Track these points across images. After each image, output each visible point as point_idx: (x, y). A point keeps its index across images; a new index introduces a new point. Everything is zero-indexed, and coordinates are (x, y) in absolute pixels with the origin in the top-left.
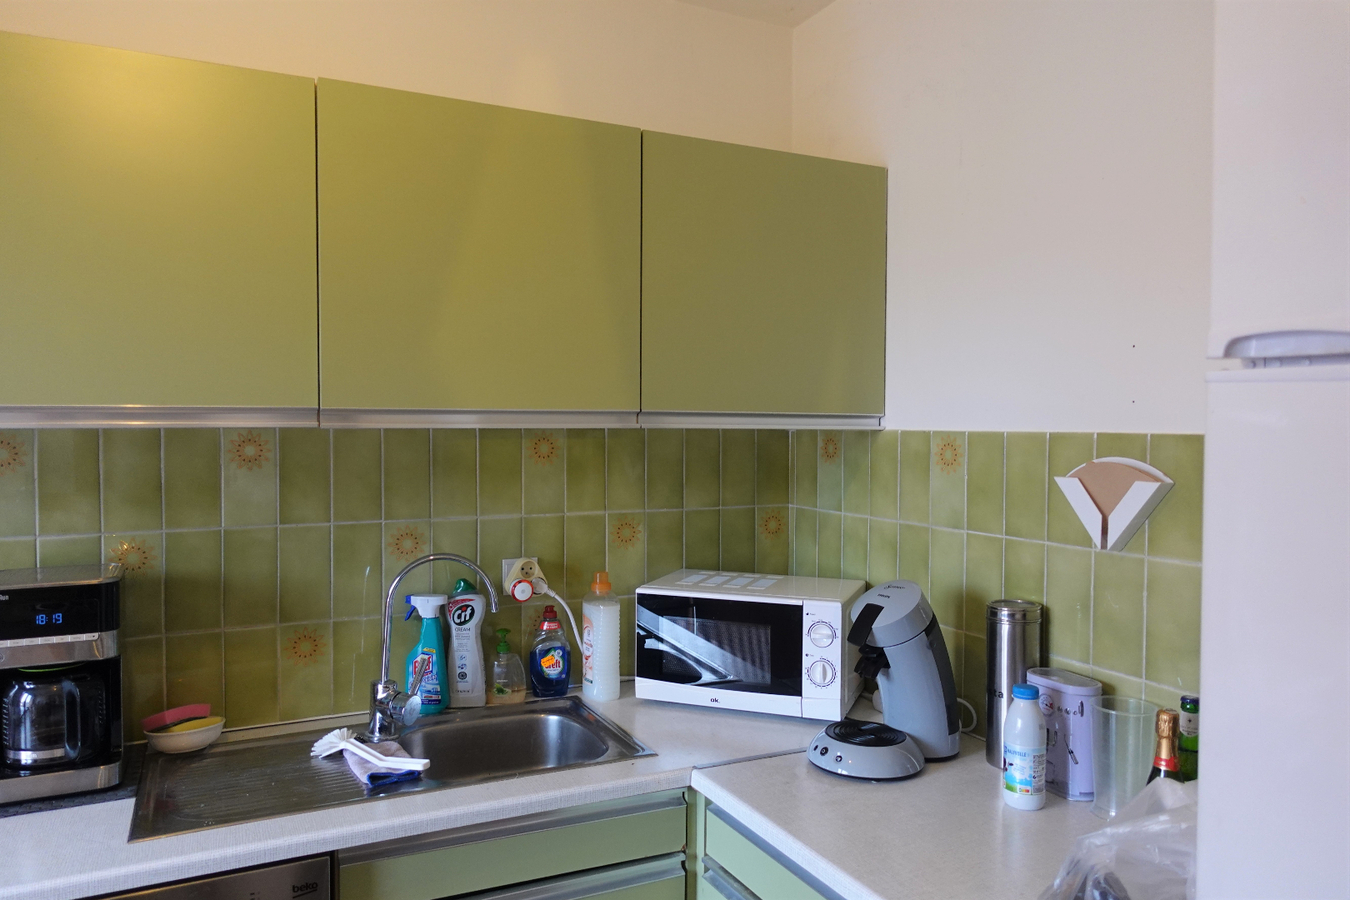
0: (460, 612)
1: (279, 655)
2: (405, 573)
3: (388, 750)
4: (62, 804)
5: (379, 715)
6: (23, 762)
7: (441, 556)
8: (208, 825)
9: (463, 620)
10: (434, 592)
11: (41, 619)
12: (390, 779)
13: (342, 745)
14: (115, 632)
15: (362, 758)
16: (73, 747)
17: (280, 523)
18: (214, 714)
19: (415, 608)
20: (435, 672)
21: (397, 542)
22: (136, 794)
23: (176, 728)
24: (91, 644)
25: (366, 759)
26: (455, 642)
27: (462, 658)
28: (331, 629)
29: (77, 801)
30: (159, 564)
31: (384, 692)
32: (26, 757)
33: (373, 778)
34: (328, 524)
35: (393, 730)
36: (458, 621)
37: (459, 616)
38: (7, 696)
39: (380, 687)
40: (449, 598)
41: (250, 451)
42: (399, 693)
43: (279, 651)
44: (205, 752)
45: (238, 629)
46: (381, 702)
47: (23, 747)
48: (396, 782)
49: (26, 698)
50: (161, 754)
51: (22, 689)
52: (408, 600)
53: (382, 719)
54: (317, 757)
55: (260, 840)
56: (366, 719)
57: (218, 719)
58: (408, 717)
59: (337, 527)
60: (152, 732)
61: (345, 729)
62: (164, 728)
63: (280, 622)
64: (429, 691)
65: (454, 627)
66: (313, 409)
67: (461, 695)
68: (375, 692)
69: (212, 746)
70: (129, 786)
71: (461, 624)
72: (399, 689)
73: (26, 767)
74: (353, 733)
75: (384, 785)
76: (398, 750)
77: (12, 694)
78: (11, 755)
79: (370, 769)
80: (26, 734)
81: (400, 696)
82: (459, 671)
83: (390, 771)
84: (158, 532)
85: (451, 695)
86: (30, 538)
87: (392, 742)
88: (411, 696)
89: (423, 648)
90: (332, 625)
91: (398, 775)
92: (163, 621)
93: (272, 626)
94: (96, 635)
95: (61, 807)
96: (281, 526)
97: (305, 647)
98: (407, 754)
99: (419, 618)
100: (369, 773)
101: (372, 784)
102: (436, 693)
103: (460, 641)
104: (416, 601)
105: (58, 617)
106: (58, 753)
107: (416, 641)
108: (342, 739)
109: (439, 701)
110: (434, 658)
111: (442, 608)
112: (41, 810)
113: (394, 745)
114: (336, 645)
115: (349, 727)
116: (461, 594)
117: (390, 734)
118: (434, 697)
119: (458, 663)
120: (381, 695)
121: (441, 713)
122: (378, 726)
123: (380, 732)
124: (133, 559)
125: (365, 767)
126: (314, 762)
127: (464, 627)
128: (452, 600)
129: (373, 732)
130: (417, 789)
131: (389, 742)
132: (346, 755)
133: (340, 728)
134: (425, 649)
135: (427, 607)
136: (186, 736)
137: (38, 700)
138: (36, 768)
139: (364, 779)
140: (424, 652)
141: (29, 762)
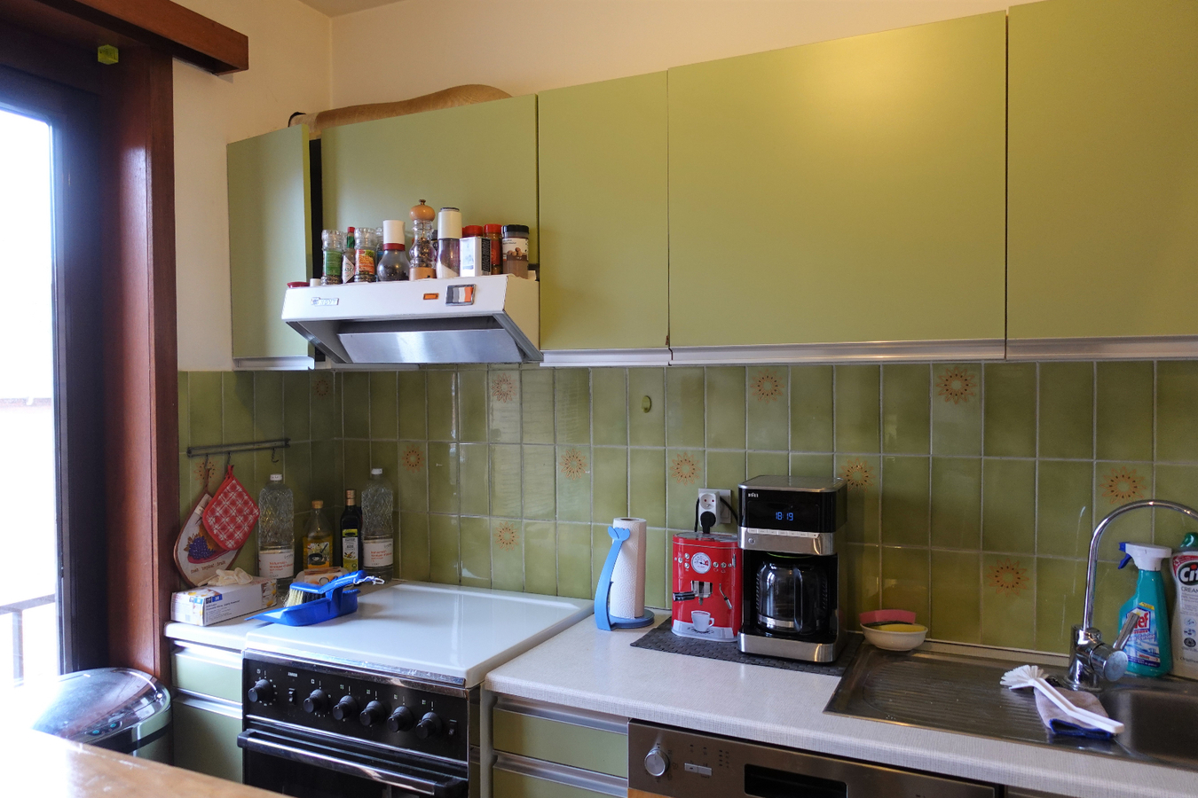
0: (1188, 569)
1: (982, 581)
2: (1113, 516)
3: (1084, 701)
4: (790, 666)
5: (1079, 663)
6: (768, 626)
7: (1164, 503)
8: (889, 719)
9: (1192, 579)
10: (1157, 543)
11: (779, 515)
12: (1076, 731)
13: (1031, 683)
14: (832, 534)
15: (1050, 701)
16: (799, 623)
17: (985, 455)
18: (918, 622)
19: (1130, 558)
20: (1153, 630)
21: (1111, 483)
22: (843, 675)
23: (883, 627)
24: (812, 542)
25: (1054, 704)
26: (1181, 602)
27: (1190, 622)
28: (1035, 565)
29: (800, 667)
30: (876, 483)
31: (1085, 639)
32: (771, 623)
33: (1055, 723)
34: (1032, 459)
35: (1095, 682)
36: (1186, 580)
37: (1187, 575)
38: (759, 572)
39: (1082, 633)
40: (1173, 553)
41: (956, 385)
42: (1102, 644)
43: (981, 577)
44: (908, 654)
45: (943, 550)
46: (1083, 648)
47: (768, 614)
48: (1083, 737)
49: (771, 576)
50: (872, 646)
51: (769, 569)
52: (1123, 548)
53: (1083, 669)
54: (1008, 687)
55: (928, 749)
56: (1066, 663)
57: (923, 627)
58: (1111, 672)
59: (1042, 463)
60: (867, 625)
61: (1036, 667)
62: (874, 625)
63: (983, 549)
64: (1145, 651)
65: (1180, 585)
66: (1000, 341)
67: (1187, 664)
68: (1076, 637)
69: (916, 650)
70: (842, 666)
71: (1189, 583)
72: (1103, 641)
73: (769, 630)
74: (1045, 673)
75: (1067, 736)
76: (1094, 704)
77: (762, 570)
78: (761, 618)
79: (1057, 715)
80: (770, 605)
81: (1103, 649)
82: (1185, 636)
83: (1077, 723)
84: (878, 455)
85: (1175, 660)
86: (785, 453)
87: (1090, 694)
88: (1115, 650)
89: (1140, 602)
90: (1035, 560)
91: (1085, 729)
92: (880, 532)
93: (973, 552)
94: (817, 534)
95: (789, 668)
96: (986, 458)
97: (1008, 578)
98: (1104, 712)
99: (1135, 569)
100: (1052, 719)
101: (1054, 730)
102: (1154, 654)
103: (1188, 603)
104: (1131, 550)
105: (790, 515)
106: (790, 624)
107: (1132, 593)
108: (1032, 676)
109: (1157, 665)
110: (1153, 615)
111: (1164, 562)
112: (774, 666)
113: (1091, 698)
114: (1039, 582)
115: (1040, 666)
116: (1189, 549)
117: (1092, 685)
118: (1152, 659)
119: (1184, 627)
120: (1082, 641)
121: (1160, 678)
122: (1078, 672)
123: (1080, 680)
124: (857, 476)
125: (1051, 711)
126: (1003, 692)
127: (1192, 587)
128: (1180, 555)
129: (1072, 678)
130: (1106, 752)
131: (1087, 694)
132: (1036, 693)
133: (1031, 664)
134: (1141, 604)
135: (1145, 558)
136: (890, 636)
137: (779, 579)
138: (777, 633)
139: (1047, 723)
140: (1142, 605)
141: (772, 627)
